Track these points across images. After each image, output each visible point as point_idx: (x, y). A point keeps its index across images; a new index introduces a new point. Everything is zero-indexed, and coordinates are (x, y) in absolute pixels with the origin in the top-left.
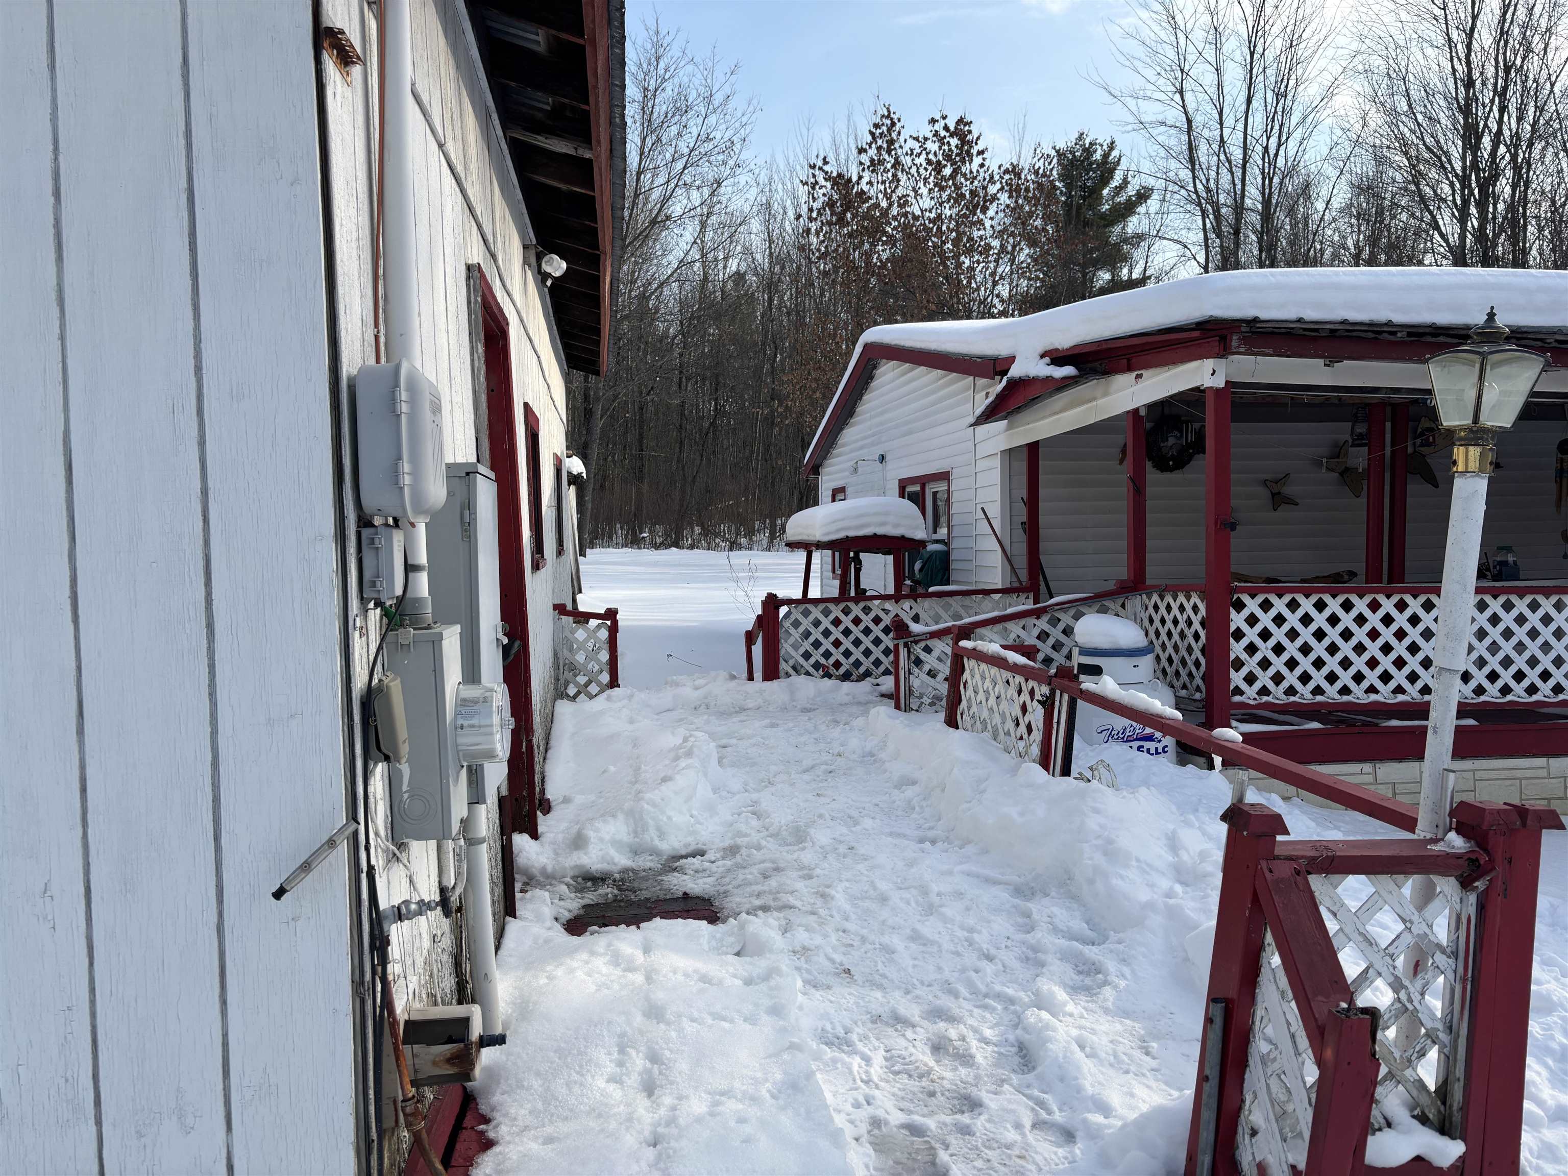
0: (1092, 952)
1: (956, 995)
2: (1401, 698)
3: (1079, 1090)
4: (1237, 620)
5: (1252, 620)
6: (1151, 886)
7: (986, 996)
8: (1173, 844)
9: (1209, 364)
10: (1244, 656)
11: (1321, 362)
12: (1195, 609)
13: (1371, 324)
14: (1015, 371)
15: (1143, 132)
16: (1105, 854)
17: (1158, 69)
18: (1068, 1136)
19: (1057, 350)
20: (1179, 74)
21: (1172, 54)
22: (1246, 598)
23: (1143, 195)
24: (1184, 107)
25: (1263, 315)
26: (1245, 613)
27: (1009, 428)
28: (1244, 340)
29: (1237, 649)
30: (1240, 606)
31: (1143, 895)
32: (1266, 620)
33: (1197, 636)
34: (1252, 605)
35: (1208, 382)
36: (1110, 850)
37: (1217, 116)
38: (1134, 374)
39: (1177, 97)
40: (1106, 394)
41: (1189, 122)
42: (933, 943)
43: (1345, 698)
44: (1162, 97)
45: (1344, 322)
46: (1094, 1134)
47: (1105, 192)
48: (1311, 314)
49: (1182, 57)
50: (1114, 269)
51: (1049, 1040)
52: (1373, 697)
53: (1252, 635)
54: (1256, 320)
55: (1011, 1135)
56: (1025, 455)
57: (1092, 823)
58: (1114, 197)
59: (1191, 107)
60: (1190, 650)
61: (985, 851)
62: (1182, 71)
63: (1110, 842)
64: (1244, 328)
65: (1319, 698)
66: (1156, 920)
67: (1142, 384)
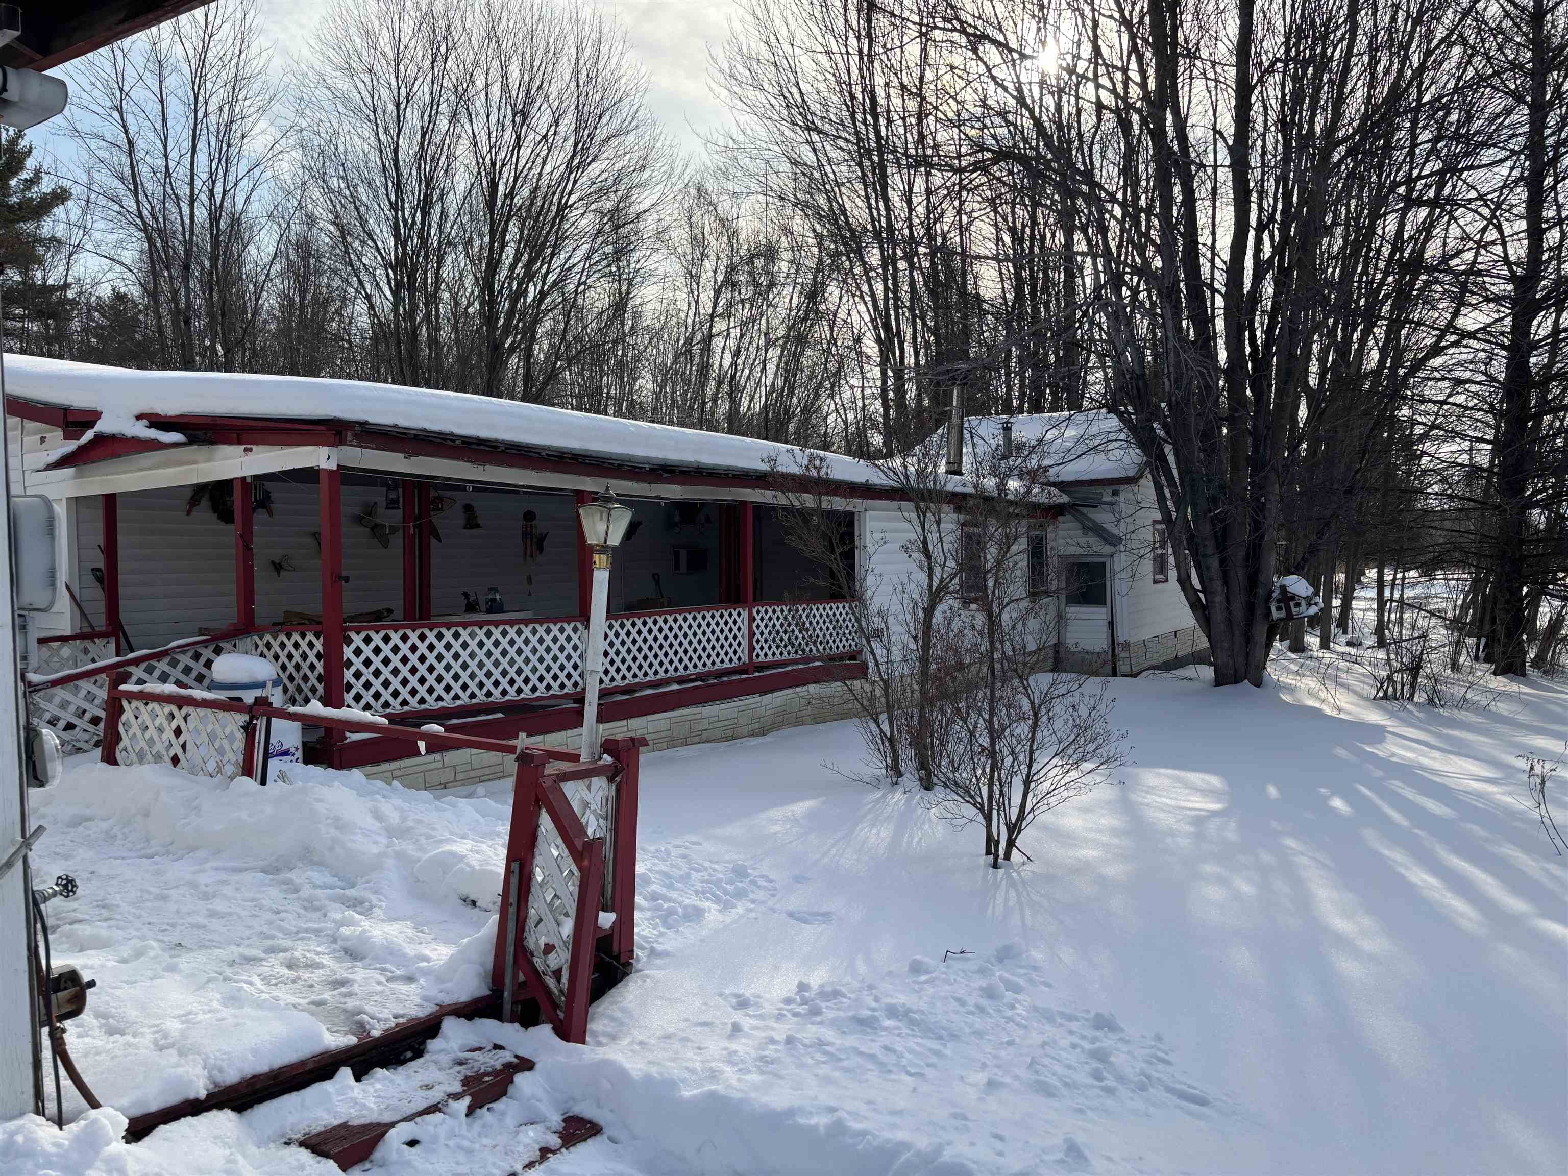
0: (351, 893)
1: (273, 937)
2: (458, 703)
3: (405, 955)
4: (348, 652)
5: (358, 652)
6: (376, 843)
7: (297, 933)
8: (378, 816)
9: (324, 451)
10: (353, 681)
11: (402, 456)
12: (311, 645)
13: (440, 433)
14: (102, 426)
15: (79, 140)
16: (337, 828)
17: (93, 80)
18: (410, 979)
19: (158, 415)
20: (118, 93)
21: (109, 69)
22: (353, 635)
23: (60, 196)
24: (124, 126)
25: (371, 420)
26: (353, 646)
27: (76, 477)
28: (356, 435)
29: (348, 675)
30: (349, 641)
31: (375, 850)
32: (368, 651)
33: (312, 667)
34: (358, 640)
35: (324, 465)
36: (340, 824)
37: (161, 147)
38: (243, 447)
39: (116, 115)
40: (209, 460)
41: (130, 143)
42: (230, 914)
43: (423, 707)
44: (100, 110)
45: (425, 430)
46: (426, 973)
47: (13, 183)
48: (404, 422)
49: (121, 77)
50: (25, 270)
51: (370, 938)
52: (441, 704)
53: (358, 663)
54: (366, 423)
55: (379, 988)
56: (101, 504)
57: (321, 808)
58: (23, 191)
59: (132, 129)
60: (305, 678)
61: (219, 852)
62: (121, 90)
63: (337, 819)
64: (357, 428)
65: (406, 708)
66: (390, 862)
67: (251, 457)
